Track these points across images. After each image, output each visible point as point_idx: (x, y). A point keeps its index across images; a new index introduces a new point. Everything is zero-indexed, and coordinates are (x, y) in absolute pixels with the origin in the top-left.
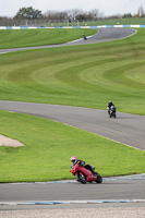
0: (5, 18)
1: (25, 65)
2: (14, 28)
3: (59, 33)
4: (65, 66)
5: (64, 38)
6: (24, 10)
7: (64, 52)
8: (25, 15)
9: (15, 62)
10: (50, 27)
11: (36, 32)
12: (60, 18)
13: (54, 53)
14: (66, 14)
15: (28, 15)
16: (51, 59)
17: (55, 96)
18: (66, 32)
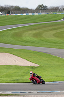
0: (31, 9)
1: (40, 30)
2: (35, 14)
3: (55, 16)
4: (58, 31)
5: (57, 18)
6: (40, 6)
7: (57, 25)
8: (40, 8)
9: (35, 29)
10: (51, 14)
11: (45, 16)
12: (55, 9)
13: (53, 25)
14: (58, 8)
15: (42, 8)
16: (52, 28)
17: (53, 44)
18: (58, 15)
